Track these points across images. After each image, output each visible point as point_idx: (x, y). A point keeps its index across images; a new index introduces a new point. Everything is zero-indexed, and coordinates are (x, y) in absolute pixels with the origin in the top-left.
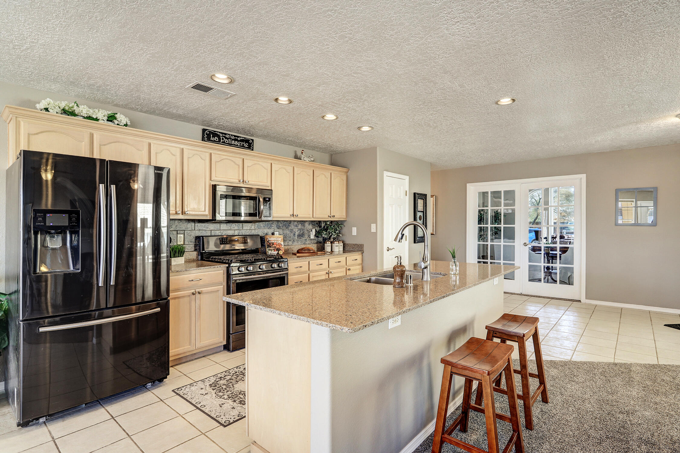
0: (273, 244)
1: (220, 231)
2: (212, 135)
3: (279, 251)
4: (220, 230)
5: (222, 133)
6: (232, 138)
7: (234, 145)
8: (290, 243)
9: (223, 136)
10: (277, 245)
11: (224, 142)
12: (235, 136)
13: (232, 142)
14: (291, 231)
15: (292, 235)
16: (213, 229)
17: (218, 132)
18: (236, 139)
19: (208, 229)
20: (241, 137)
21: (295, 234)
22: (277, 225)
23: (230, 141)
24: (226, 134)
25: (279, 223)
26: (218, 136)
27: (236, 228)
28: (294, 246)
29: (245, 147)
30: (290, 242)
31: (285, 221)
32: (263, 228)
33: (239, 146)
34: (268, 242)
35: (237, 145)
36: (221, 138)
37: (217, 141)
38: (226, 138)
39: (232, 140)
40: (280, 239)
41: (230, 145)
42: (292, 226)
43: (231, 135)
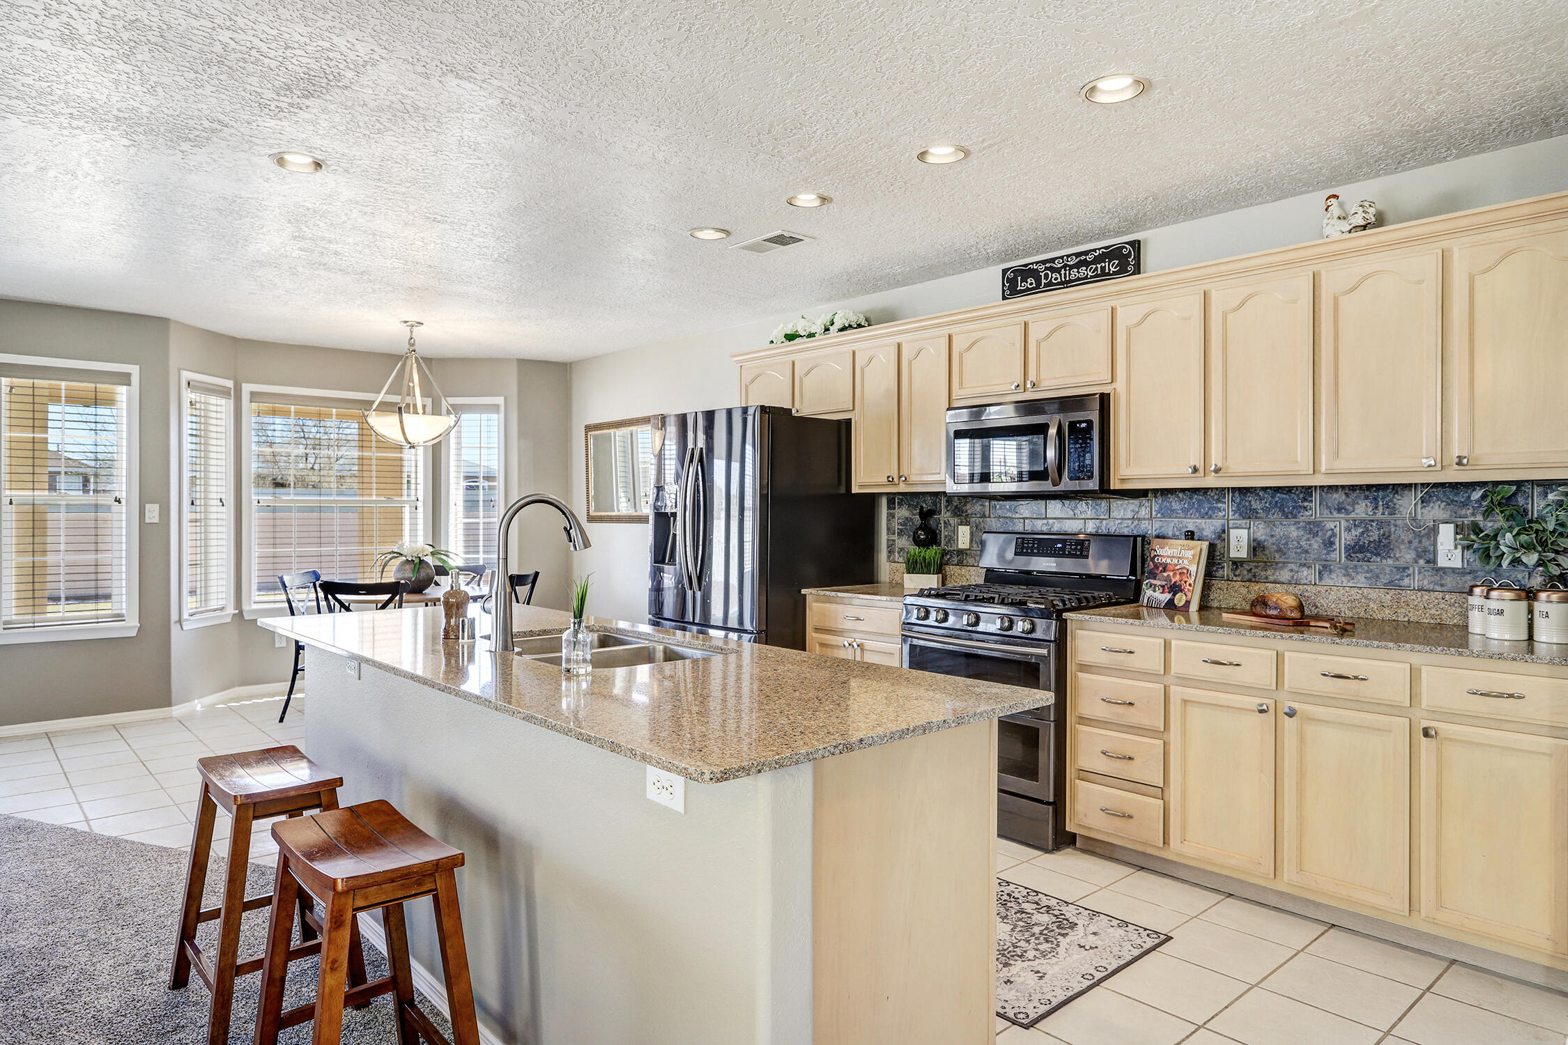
0: (1164, 570)
1: (1045, 521)
2: (1019, 278)
3: (1174, 595)
4: (1046, 518)
5: (1044, 262)
6: (1071, 263)
7: (1079, 279)
8: (1307, 575)
9: (1046, 269)
10: (1175, 574)
11: (1050, 284)
12: (1077, 255)
13: (1070, 274)
14: (1314, 528)
15: (1316, 544)
16: (1028, 516)
17: (1032, 264)
18: (1082, 260)
19: (1018, 516)
20: (1095, 250)
21: (1332, 543)
22: (1239, 504)
23: (1065, 274)
24: (1052, 260)
25: (1250, 498)
26: (1034, 274)
27: (1090, 514)
28: (1323, 589)
29: (1109, 274)
30: (1305, 572)
31: (1278, 489)
32: (1182, 515)
33: (1092, 277)
34: (1153, 559)
35: (1086, 278)
36: (1043, 274)
37: (1033, 289)
38: (1053, 270)
39: (1071, 267)
40: (1189, 554)
41: (1066, 284)
42: (1314, 509)
43: (1068, 256)
